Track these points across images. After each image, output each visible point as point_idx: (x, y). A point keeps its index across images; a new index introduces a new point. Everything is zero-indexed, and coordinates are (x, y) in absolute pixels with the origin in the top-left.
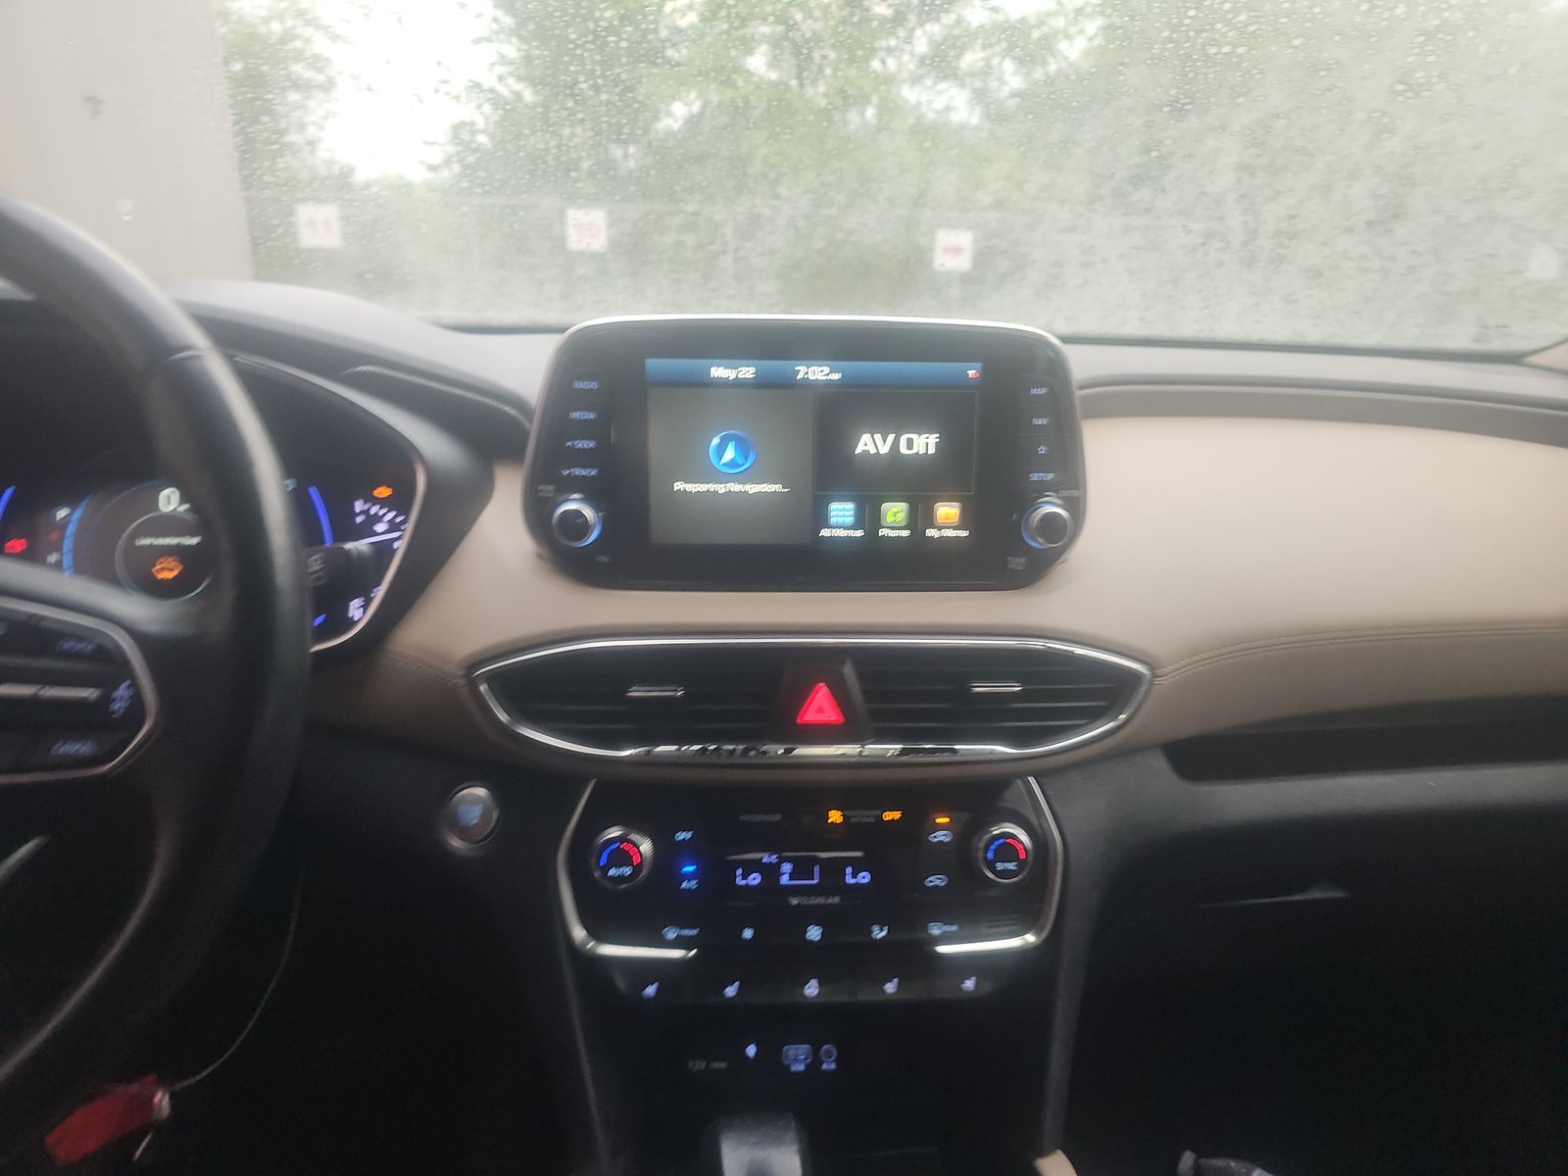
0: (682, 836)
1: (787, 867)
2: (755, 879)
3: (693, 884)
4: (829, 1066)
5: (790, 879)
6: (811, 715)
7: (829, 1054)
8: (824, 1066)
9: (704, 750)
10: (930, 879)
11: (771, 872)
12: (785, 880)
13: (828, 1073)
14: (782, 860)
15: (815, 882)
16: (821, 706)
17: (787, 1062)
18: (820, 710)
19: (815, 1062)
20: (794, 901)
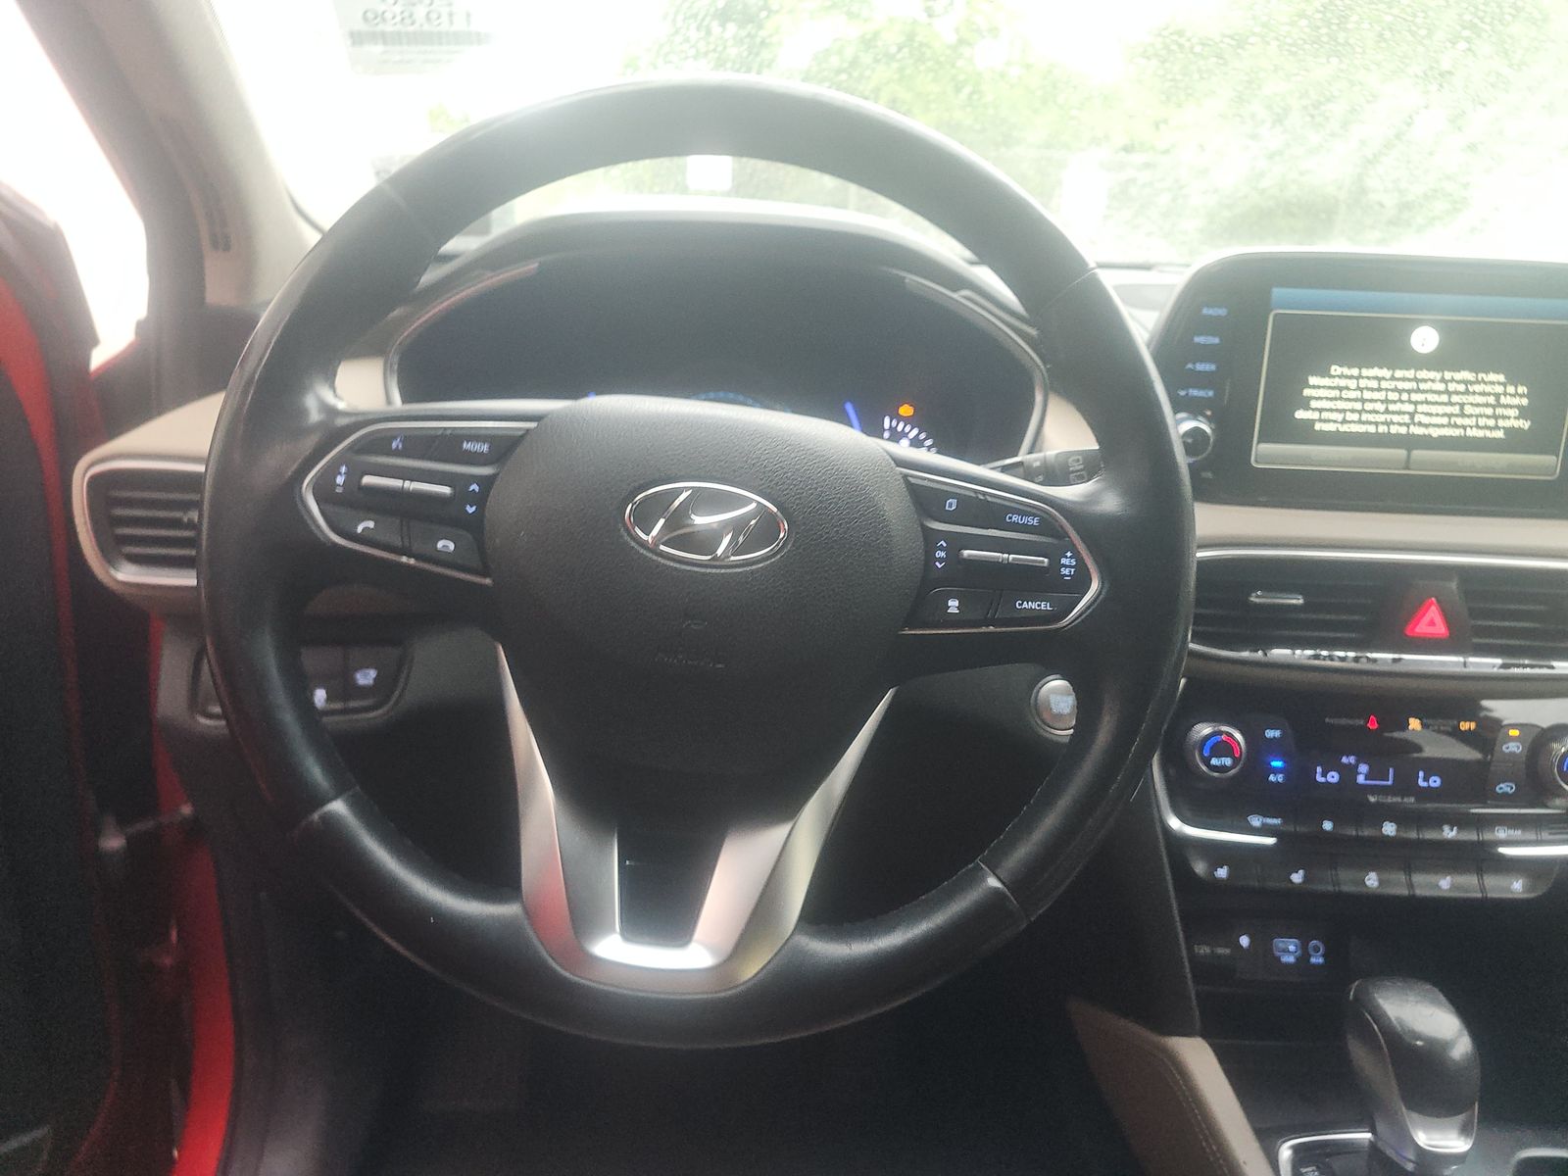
0: (1270, 734)
1: (1363, 768)
2: (1333, 777)
3: (1280, 778)
4: (1317, 960)
5: (1366, 779)
6: (1422, 628)
7: (1316, 949)
8: (1313, 960)
9: (1317, 657)
10: (1501, 785)
11: (1349, 772)
12: (1361, 779)
13: (1315, 966)
14: (1358, 762)
15: (1390, 783)
16: (1432, 622)
17: (1278, 954)
18: (1432, 623)
19: (1304, 957)
20: (1372, 799)
